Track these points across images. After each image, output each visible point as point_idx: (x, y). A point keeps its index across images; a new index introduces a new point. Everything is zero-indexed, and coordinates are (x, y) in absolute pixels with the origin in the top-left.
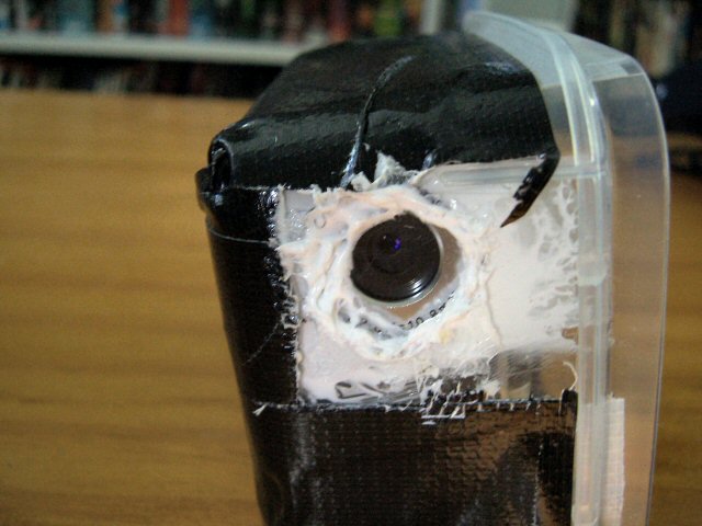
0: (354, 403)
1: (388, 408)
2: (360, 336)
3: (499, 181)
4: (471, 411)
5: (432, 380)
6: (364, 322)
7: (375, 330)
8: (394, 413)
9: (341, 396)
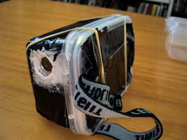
0: (41, 86)
1: (44, 88)
2: (41, 75)
3: (54, 52)
4: (55, 91)
5: (50, 85)
6: (42, 73)
7: (43, 74)
8: (45, 89)
9: (40, 84)
